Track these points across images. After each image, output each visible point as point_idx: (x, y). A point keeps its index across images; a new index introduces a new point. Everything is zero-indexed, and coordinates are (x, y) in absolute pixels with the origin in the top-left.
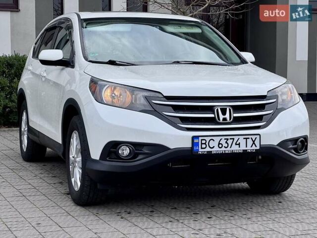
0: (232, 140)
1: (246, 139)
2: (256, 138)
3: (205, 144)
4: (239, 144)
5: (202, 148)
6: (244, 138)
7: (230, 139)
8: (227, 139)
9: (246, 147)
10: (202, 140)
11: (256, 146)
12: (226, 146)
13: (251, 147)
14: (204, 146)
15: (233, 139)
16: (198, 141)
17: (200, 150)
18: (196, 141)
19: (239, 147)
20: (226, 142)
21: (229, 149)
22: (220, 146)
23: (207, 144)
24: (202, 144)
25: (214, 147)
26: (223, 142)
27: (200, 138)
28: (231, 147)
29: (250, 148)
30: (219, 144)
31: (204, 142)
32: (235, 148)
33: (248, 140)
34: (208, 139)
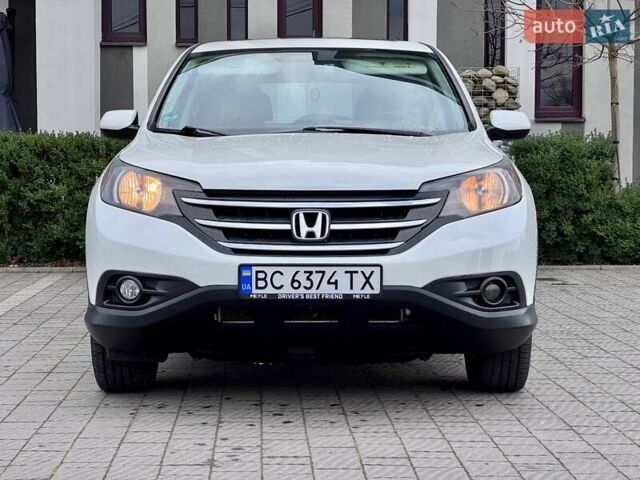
0: (321, 274)
1: (352, 273)
2: (372, 272)
3: (264, 279)
4: (336, 283)
5: (257, 288)
6: (346, 272)
7: (317, 272)
8: (311, 273)
9: (352, 288)
10: (257, 272)
11: (372, 288)
12: (308, 285)
13: (363, 288)
14: (261, 284)
15: (324, 273)
16: (249, 274)
17: (254, 291)
18: (245, 273)
19: (336, 288)
20: (308, 279)
21: (313, 290)
22: (296, 285)
23: (268, 279)
24: (257, 279)
25: (282, 286)
26: (302, 277)
27: (255, 269)
28: (318, 288)
29: (358, 290)
30: (293, 281)
31: (261, 276)
32: (327, 291)
33: (354, 275)
34: (269, 271)
